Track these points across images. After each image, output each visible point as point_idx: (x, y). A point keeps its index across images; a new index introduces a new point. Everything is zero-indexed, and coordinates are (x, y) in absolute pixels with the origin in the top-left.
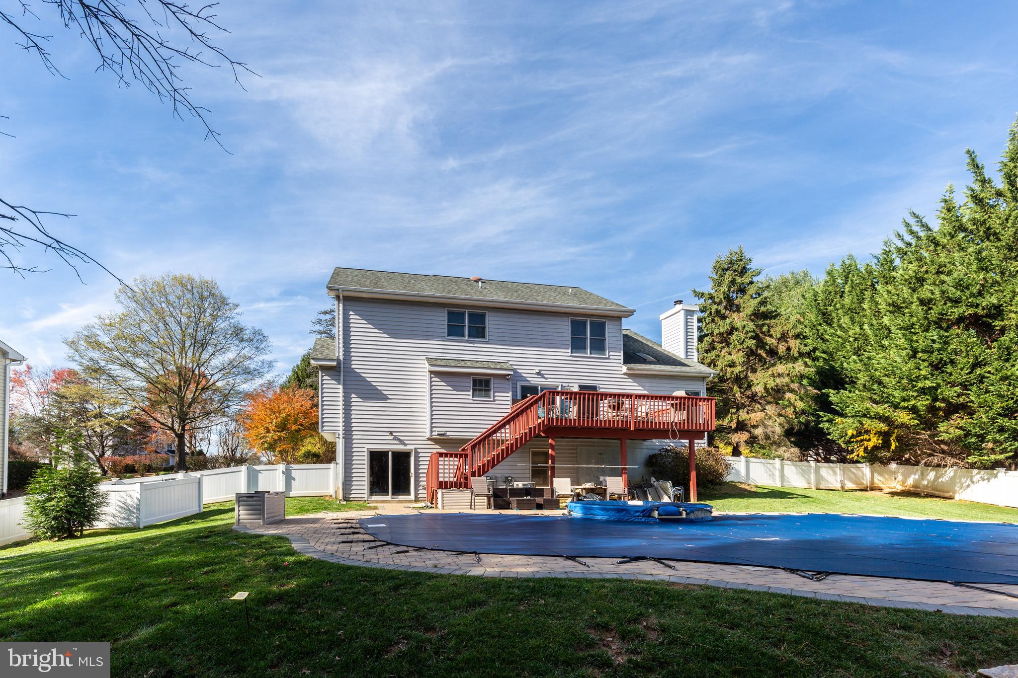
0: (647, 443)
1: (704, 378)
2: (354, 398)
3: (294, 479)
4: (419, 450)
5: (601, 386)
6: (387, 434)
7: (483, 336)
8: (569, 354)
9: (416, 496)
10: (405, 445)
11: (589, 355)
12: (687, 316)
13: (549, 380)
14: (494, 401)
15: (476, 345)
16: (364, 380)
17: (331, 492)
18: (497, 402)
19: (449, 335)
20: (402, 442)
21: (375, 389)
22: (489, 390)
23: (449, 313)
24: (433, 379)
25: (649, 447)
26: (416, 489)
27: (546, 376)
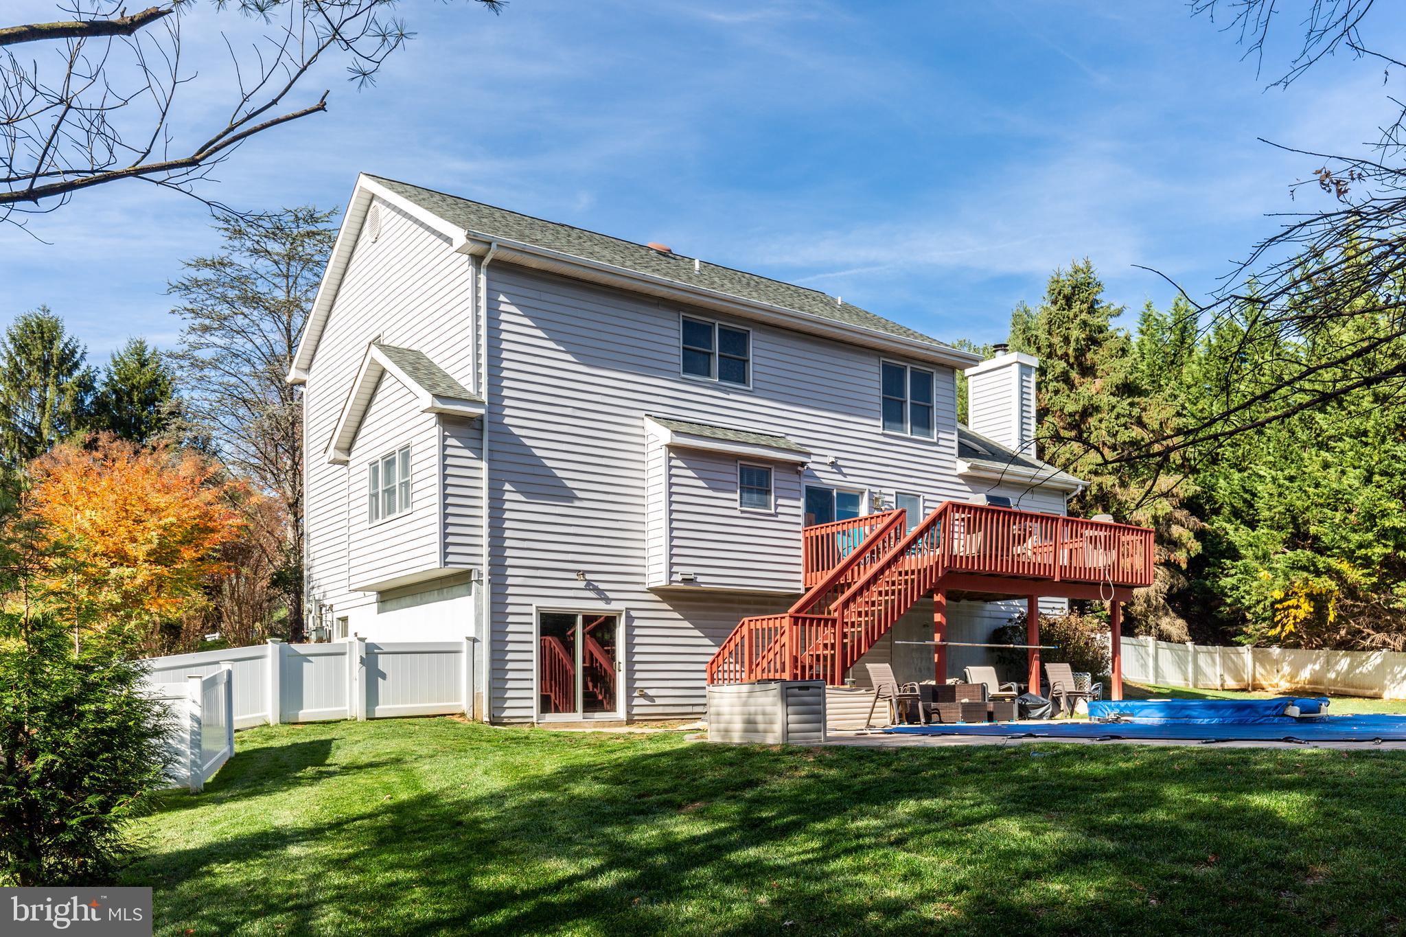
0: (989, 606)
1: (1066, 492)
2: (511, 494)
3: (384, 676)
4: (633, 614)
5: (927, 497)
6: (574, 576)
7: (743, 379)
8: (880, 431)
9: (628, 713)
10: (608, 600)
11: (909, 435)
12: (1022, 374)
13: (850, 479)
14: (776, 514)
15: (732, 396)
16: (527, 452)
17: (464, 704)
18: (781, 518)
19: (685, 371)
20: (602, 595)
21: (548, 474)
22: (768, 492)
23: (687, 324)
24: (674, 463)
25: (993, 614)
26: (629, 698)
27: (845, 471)
